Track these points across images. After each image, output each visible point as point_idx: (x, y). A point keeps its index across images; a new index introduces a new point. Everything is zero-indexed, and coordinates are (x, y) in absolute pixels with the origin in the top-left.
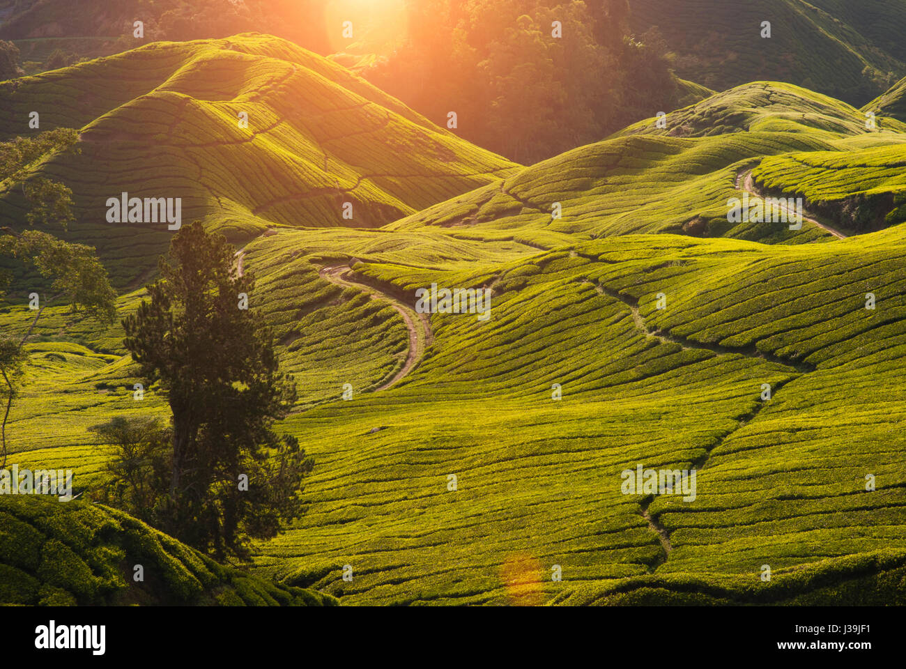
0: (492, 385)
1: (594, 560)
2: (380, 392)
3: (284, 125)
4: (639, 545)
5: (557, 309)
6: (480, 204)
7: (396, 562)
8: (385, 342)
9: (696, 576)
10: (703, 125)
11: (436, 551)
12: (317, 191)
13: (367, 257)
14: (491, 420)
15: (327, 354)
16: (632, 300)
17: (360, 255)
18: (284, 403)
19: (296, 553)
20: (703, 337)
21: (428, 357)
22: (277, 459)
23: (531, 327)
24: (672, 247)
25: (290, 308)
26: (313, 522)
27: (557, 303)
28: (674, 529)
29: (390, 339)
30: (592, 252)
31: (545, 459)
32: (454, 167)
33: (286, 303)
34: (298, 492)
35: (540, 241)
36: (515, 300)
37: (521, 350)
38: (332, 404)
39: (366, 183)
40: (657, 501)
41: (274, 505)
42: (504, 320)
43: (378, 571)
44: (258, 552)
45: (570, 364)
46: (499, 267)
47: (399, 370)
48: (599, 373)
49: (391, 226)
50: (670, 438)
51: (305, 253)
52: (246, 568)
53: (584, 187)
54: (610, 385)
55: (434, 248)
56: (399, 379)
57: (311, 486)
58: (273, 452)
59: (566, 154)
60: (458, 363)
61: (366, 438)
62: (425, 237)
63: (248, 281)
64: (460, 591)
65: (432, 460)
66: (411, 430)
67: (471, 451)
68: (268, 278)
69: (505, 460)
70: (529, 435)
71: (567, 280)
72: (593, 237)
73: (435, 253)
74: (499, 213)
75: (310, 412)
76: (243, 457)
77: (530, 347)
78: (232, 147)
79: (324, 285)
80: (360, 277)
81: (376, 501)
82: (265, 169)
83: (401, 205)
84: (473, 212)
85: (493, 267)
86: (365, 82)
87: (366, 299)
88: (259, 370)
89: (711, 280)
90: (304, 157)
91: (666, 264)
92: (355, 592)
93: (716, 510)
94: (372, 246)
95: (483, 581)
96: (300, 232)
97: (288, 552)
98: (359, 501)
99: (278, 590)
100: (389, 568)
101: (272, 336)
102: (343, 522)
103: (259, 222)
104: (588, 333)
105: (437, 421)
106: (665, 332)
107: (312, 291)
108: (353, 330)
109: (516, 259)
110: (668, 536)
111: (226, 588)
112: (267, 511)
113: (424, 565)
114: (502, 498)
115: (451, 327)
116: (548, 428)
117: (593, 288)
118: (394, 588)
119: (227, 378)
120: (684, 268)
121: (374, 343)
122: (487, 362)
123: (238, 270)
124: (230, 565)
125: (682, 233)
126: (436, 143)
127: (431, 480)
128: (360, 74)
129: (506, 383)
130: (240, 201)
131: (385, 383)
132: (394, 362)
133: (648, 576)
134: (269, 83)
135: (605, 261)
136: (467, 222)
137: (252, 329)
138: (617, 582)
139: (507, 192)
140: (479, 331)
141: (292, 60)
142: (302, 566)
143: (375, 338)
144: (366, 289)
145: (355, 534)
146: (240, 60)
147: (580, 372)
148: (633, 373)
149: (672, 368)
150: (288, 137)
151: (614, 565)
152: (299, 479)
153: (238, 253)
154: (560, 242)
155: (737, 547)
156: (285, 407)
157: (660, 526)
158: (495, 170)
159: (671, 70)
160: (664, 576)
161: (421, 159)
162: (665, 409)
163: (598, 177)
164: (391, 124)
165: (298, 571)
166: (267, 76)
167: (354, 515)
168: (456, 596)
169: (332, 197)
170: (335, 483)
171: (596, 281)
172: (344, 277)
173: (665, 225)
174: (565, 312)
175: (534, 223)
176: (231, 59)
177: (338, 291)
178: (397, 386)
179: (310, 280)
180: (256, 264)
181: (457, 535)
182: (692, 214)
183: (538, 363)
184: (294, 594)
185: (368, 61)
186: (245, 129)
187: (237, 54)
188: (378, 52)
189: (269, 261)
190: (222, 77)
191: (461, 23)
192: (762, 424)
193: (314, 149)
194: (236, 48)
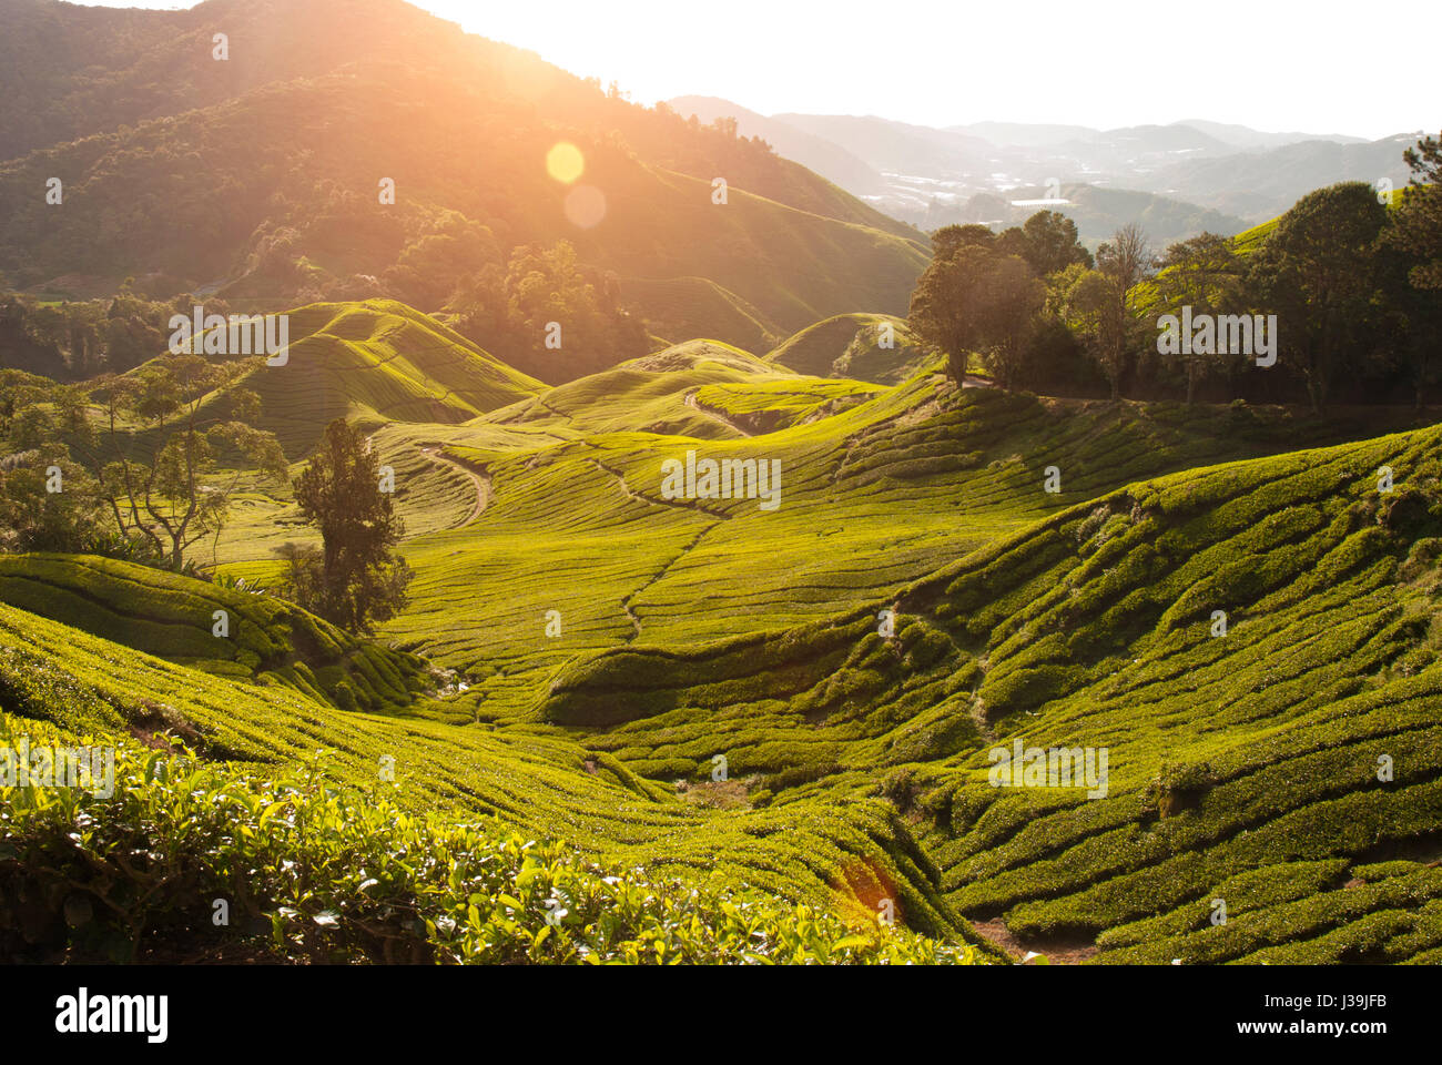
0: (530, 526)
1: (592, 636)
2: (459, 529)
3: (400, 358)
4: (621, 627)
5: (572, 478)
6: (524, 411)
7: (467, 637)
8: (462, 497)
9: (657, 646)
10: (665, 365)
11: (493, 631)
12: (419, 400)
13: (451, 442)
14: (530, 547)
15: (425, 504)
16: (619, 473)
17: (447, 441)
18: (396, 535)
19: (403, 631)
21: (489, 507)
22: (391, 570)
23: (556, 488)
24: (646, 441)
26: (414, 611)
27: (572, 474)
28: (642, 617)
29: (465, 495)
30: (595, 442)
31: (564, 573)
32: (508, 387)
34: (404, 592)
35: (562, 435)
36: (546, 472)
37: (549, 504)
38: (428, 536)
39: (452, 396)
40: (633, 599)
41: (389, 600)
42: (538, 484)
43: (455, 642)
44: (378, 630)
45: (579, 513)
46: (535, 450)
47: (471, 515)
48: (598, 519)
49: (468, 423)
50: (642, 560)
51: (411, 439)
52: (370, 640)
53: (591, 401)
54: (605, 527)
55: (495, 438)
56: (470, 521)
57: (413, 589)
58: (389, 566)
59: (580, 380)
60: (509, 511)
61: (449, 558)
62: (489, 430)
63: (374, 456)
64: (508, 655)
65: (491, 572)
66: (478, 554)
67: (516, 567)
68: (388, 455)
69: (538, 573)
70: (553, 557)
71: (579, 460)
72: (596, 433)
73: (495, 441)
74: (536, 416)
75: (413, 541)
76: (369, 569)
77: (556, 502)
78: (365, 370)
79: (423, 460)
80: (446, 456)
81: (455, 598)
82: (387, 385)
83: (474, 410)
84: (520, 415)
85: (532, 451)
86: (452, 331)
87: (450, 469)
88: (380, 514)
90: (411, 377)
91: (641, 451)
92: (441, 656)
93: (669, 605)
94: (456, 436)
95: (522, 649)
96: (410, 426)
97: (398, 630)
98: (444, 598)
99: (392, 654)
100: (462, 641)
102: (433, 611)
103: (382, 419)
104: (591, 494)
105: (494, 548)
106: (640, 494)
107: (416, 464)
108: (442, 489)
109: (546, 446)
110: (639, 621)
111: (358, 652)
112: (384, 604)
113: (485, 639)
115: (504, 488)
116: (565, 553)
117: (595, 465)
118: (466, 654)
119: (359, 518)
120: (653, 454)
121: (455, 498)
122: (528, 511)
123: (368, 449)
124: (360, 638)
125: (652, 432)
126: (497, 371)
127: (491, 585)
128: (449, 326)
129: (539, 524)
130: (367, 403)
131: (461, 524)
132: (467, 510)
133: (626, 646)
134: (390, 330)
135: (604, 448)
136: (517, 422)
137: (377, 487)
138: (607, 649)
139: (542, 403)
140: (522, 491)
141: (406, 316)
142: (406, 639)
143: (456, 494)
144: (449, 463)
145: (440, 619)
146: (372, 315)
147: (586, 518)
148: (619, 519)
149: (644, 516)
150: (402, 365)
151: (605, 639)
152: (405, 584)
153: (368, 439)
154: (575, 436)
155: (681, 628)
156: (397, 538)
157: (634, 615)
158: (534, 389)
159: (646, 330)
160: (636, 646)
161: (487, 381)
162: (638, 542)
163: (599, 395)
164: (468, 358)
165: (404, 642)
166: (389, 326)
167: (440, 607)
168: (505, 658)
169: (429, 403)
170: (428, 587)
171: (597, 461)
172: (437, 455)
173: (641, 427)
174: (577, 480)
175: (558, 424)
176: (367, 315)
177: (432, 464)
178: (469, 526)
179: (415, 457)
180: (380, 446)
181: (506, 620)
182: (658, 420)
183: (560, 512)
184: (402, 657)
185: (454, 318)
186: (374, 359)
187: (371, 312)
188: (461, 313)
189: (387, 445)
190: (360, 327)
191: (515, 296)
192: (698, 552)
193: (419, 373)
194: (370, 308)
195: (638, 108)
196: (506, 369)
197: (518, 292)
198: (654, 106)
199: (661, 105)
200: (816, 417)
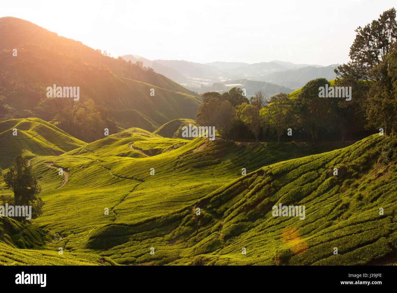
0: (82, 186)
1: (102, 220)
2: (59, 188)
3: (39, 135)
4: (111, 217)
5: (95, 171)
6: (79, 151)
7: (62, 223)
8: (60, 178)
9: (122, 222)
10: (123, 136)
11: (70, 220)
12: (46, 148)
13: (56, 161)
14: (82, 193)
15: (48, 181)
16: (109, 169)
17: (55, 161)
18: (38, 191)
19: (41, 221)
20: (123, 176)
21: (69, 181)
22: (37, 202)
23: (90, 175)
24: (117, 159)
25: (40, 172)
26: (44, 215)
27: (95, 170)
28: (118, 213)
29: (61, 178)
30: (102, 160)
31: (92, 201)
32: (74, 144)
33: (39, 171)
34: (41, 209)
35: (91, 158)
36: (86, 170)
37: (87, 180)
38: (49, 191)
39: (56, 147)
40: (115, 208)
41: (36, 212)
42: (84, 173)
43: (58, 224)
44: (33, 222)
45: (97, 182)
46: (83, 163)
47: (63, 184)
48: (103, 184)
49: (61, 155)
50: (117, 196)
51: (43, 161)
52: (30, 225)
53: (100, 147)
54: (105, 186)
55: (70, 160)
56: (62, 186)
57: (44, 208)
58: (36, 201)
59: (96, 141)
60: (74, 182)
61: (55, 198)
62: (68, 157)
63: (31, 167)
64: (75, 227)
65: (69, 201)
66: (65, 196)
67: (77, 200)
68: (35, 166)
69: (84, 201)
70: (89, 196)
71: (97, 166)
72: (102, 157)
73: (70, 161)
74: (83, 153)
75: (44, 193)
76: (29, 202)
77: (89, 179)
78: (28, 140)
79: (47, 167)
80: (55, 166)
81: (58, 210)
82: (35, 144)
83: (63, 151)
84: (78, 152)
85: (82, 163)
86: (56, 127)
87: (56, 170)
88: (33, 185)
89: (125, 165)
90: (43, 142)
91: (116, 162)
92: (53, 229)
93: (126, 209)
94: (57, 159)
95: (80, 225)
96: (42, 157)
97: (40, 221)
98: (54, 211)
99: (37, 229)
100: (60, 224)
101: (36, 178)
102: (51, 215)
103: (34, 155)
104: (101, 176)
105: (71, 194)
106: (116, 175)
107: (45, 168)
108: (53, 176)
109: (87, 162)
110: (117, 215)
111: (26, 229)
112: (35, 213)
113: (68, 223)
114: (84, 209)
115: (73, 175)
116: (93, 195)
117: (101, 167)
118: (61, 228)
119: (26, 186)
120: (120, 163)
121: (57, 179)
122: (81, 182)
123: (29, 164)
124: (26, 225)
125: (119, 156)
126: (70, 139)
127: (69, 206)
128: (55, 125)
129: (85, 186)
130: (29, 150)
132: (62, 182)
133: (113, 223)
134: (36, 127)
135: (104, 162)
136: (77, 154)
137: (32, 176)
138: (107, 224)
139: (85, 148)
140: (79, 176)
141: (41, 123)
142: (42, 224)
143: (58, 178)
144: (56, 168)
145: (54, 217)
146: (30, 122)
147: (99, 183)
148: (110, 183)
149: (117, 182)
150: (40, 138)
151: (106, 221)
152: (42, 207)
153: (29, 161)
154: (95, 158)
155: (130, 216)
156: (38, 192)
157: (115, 213)
158: (82, 144)
159: (117, 125)
160: (116, 223)
161: (67, 142)
162: (116, 190)
163: (103, 146)
164: (61, 135)
165: (41, 225)
166: (36, 126)
167: (53, 213)
168: (74, 228)
169: (49, 150)
170: (49, 207)
171: (102, 166)
172: (51, 166)
173: (116, 155)
174: (96, 172)
175: (90, 155)
176: (28, 123)
177: (50, 168)
178: (62, 187)
179: (45, 166)
180: (33, 163)
181: (74, 217)
182: (121, 153)
183: (91, 182)
184: (40, 230)
185: (57, 123)
186: (31, 136)
187: (29, 121)
188: (59, 121)
189: (36, 162)
190: (26, 126)
191: (76, 115)
192: (135, 192)
193: (45, 140)
194: (29, 120)
195: (113, 58)
196: (73, 138)
197: (77, 114)
198: (118, 58)
199: (120, 58)
200: (170, 150)
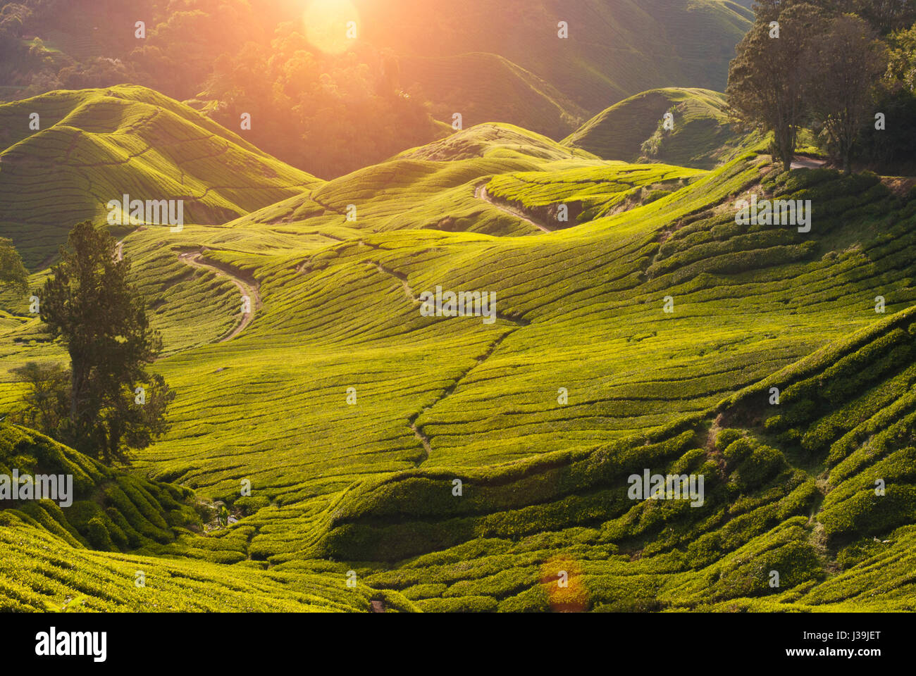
0: (304, 337)
1: (377, 459)
2: (224, 343)
3: (151, 151)
4: (408, 448)
5: (350, 283)
6: (294, 208)
7: (236, 464)
8: (227, 307)
9: (449, 469)
10: (451, 153)
11: (265, 455)
13: (213, 246)
14: (304, 362)
15: (184, 315)
16: (403, 276)
17: (208, 244)
18: (153, 351)
19: (163, 458)
21: (258, 317)
22: (148, 391)
23: (331, 296)
24: (431, 239)
25: (158, 282)
26: (175, 436)
27: (350, 278)
28: (433, 436)
29: (230, 305)
30: (374, 242)
32: (275, 182)
33: (154, 279)
34: (164, 415)
35: (337, 234)
36: (320, 277)
37: (324, 312)
38: (189, 352)
39: (212, 193)
40: (421, 417)
41: (147, 424)
42: (312, 290)
43: (222, 470)
44: (135, 458)
45: (359, 322)
46: (308, 253)
47: (237, 327)
48: (380, 328)
49: (231, 224)
50: (430, 373)
51: (168, 243)
52: (126, 469)
53: (369, 196)
54: (388, 336)
55: (262, 239)
56: (236, 334)
57: (173, 411)
58: (145, 386)
59: (355, 173)
60: (280, 321)
61: (213, 376)
62: (255, 231)
63: (126, 263)
64: (282, 483)
65: (261, 390)
66: (246, 370)
67: (289, 384)
68: (141, 261)
69: (314, 390)
70: (331, 372)
71: (357, 262)
72: (375, 232)
73: (262, 243)
74: (308, 214)
75: (173, 358)
76: (123, 390)
77: (330, 310)
78: (113, 167)
79: (182, 266)
80: (208, 261)
81: (221, 420)
82: (138, 182)
83: (237, 209)
84: (289, 213)
85: (304, 253)
86: (210, 120)
87: (213, 276)
88: (134, 327)
89: (458, 261)
90: (165, 173)
91: (426, 251)
92: (207, 486)
93: (462, 422)
94: (217, 239)
95: (299, 476)
97: (157, 458)
98: (209, 421)
99: (151, 485)
100: (231, 468)
101: (144, 303)
102: (197, 436)
104: (372, 300)
105: (264, 363)
107: (174, 271)
108: (203, 299)
109: (320, 247)
110: (428, 441)
111: (112, 484)
112: (142, 429)
113: (256, 465)
114: (311, 417)
115: (274, 295)
116: (344, 367)
117: (375, 268)
118: (234, 482)
119: (111, 333)
120: (440, 253)
121: (219, 308)
122: (301, 321)
123: (118, 255)
124: (114, 468)
125: (438, 229)
126: (262, 164)
127: (261, 405)
128: (207, 115)
129: (314, 335)
131: (227, 336)
132: (233, 321)
133: (415, 469)
134: (140, 120)
135: (384, 248)
136: (285, 221)
137: (129, 298)
138: (393, 474)
139: (314, 199)
140: (294, 298)
141: (157, 104)
142: (168, 468)
143: (219, 304)
144: (212, 269)
145: (206, 445)
146: (119, 104)
147: (366, 327)
148: (404, 328)
149: (431, 324)
150: (154, 159)
151: (391, 463)
152: (165, 406)
153: (118, 244)
154: (351, 235)
155: (478, 448)
156: (155, 354)
157: (423, 435)
158: (304, 184)
159: (429, 114)
160: (426, 470)
161: (252, 176)
162: (426, 353)
163: (378, 189)
165: (165, 471)
166: (139, 116)
167: (205, 431)
168: (279, 486)
169: (187, 202)
170: (191, 408)
171: (377, 263)
172: (197, 260)
173: (426, 223)
174: (356, 285)
175: (332, 222)
176: (112, 103)
177: (192, 270)
178: (235, 339)
179: (171, 263)
180: (132, 252)
181: (279, 444)
182: (444, 215)
183: (337, 321)
184: (162, 487)
185: (213, 106)
186: (123, 154)
187: (117, 99)
188: (220, 99)
189: (141, 250)
190: (106, 116)
191: (280, 77)
192: (494, 362)
193: (174, 169)
194: (115, 95)
196: (272, 161)
197: (284, 75)
200: (620, 209)
